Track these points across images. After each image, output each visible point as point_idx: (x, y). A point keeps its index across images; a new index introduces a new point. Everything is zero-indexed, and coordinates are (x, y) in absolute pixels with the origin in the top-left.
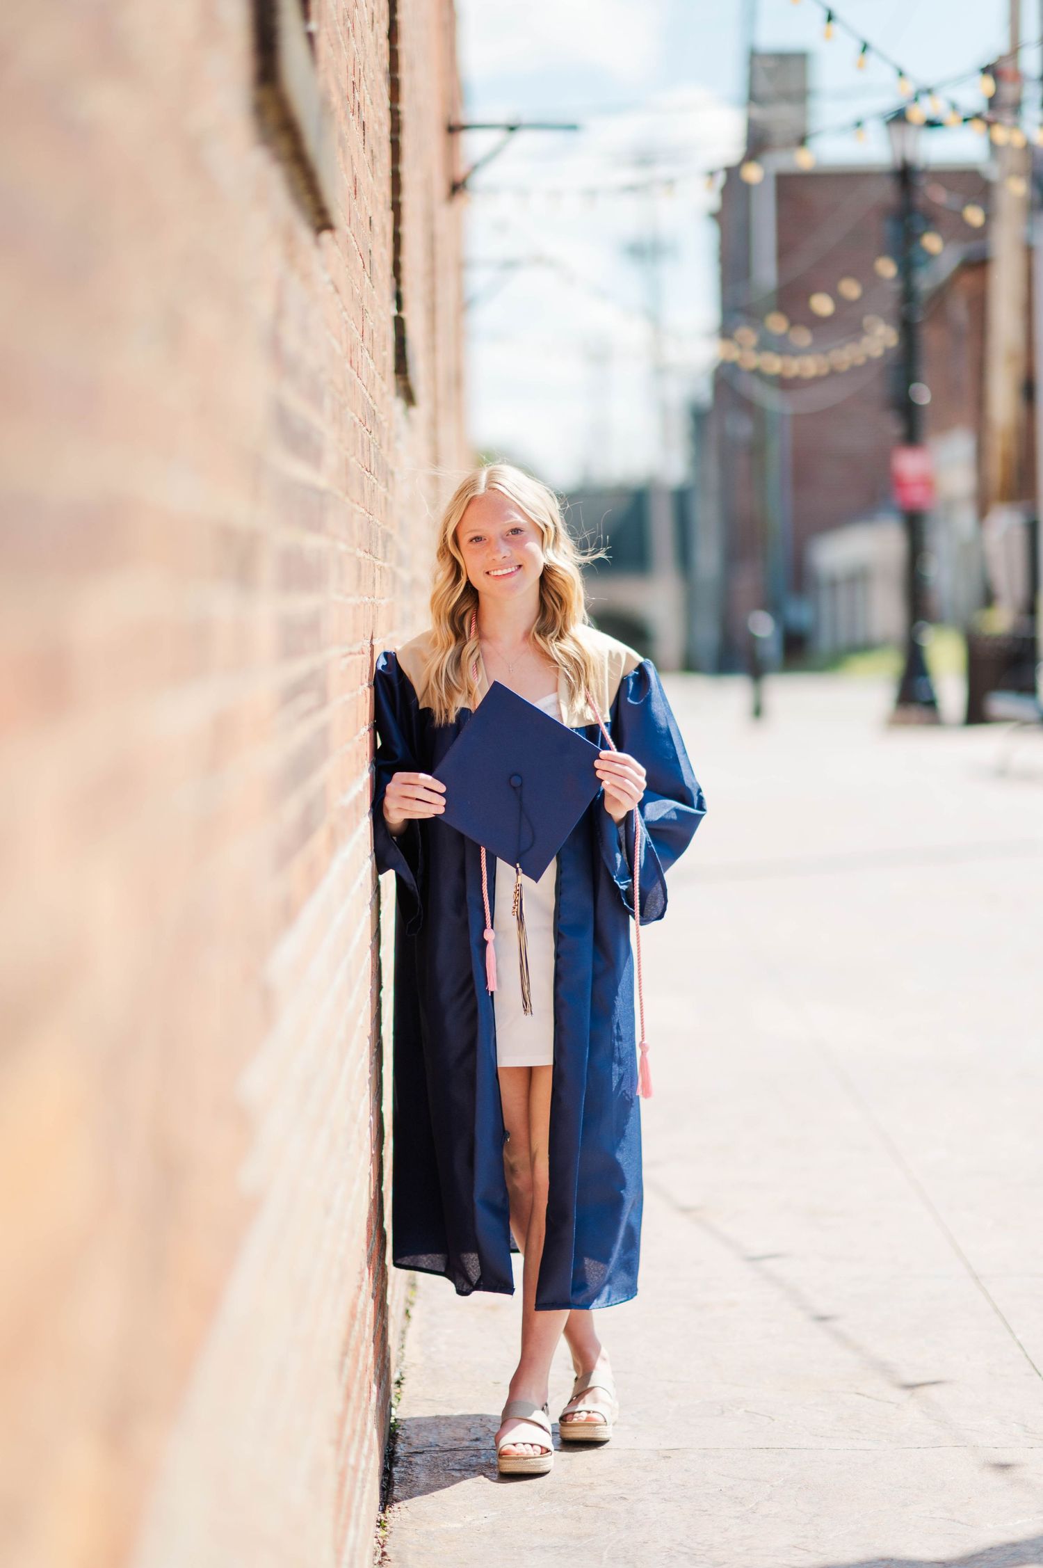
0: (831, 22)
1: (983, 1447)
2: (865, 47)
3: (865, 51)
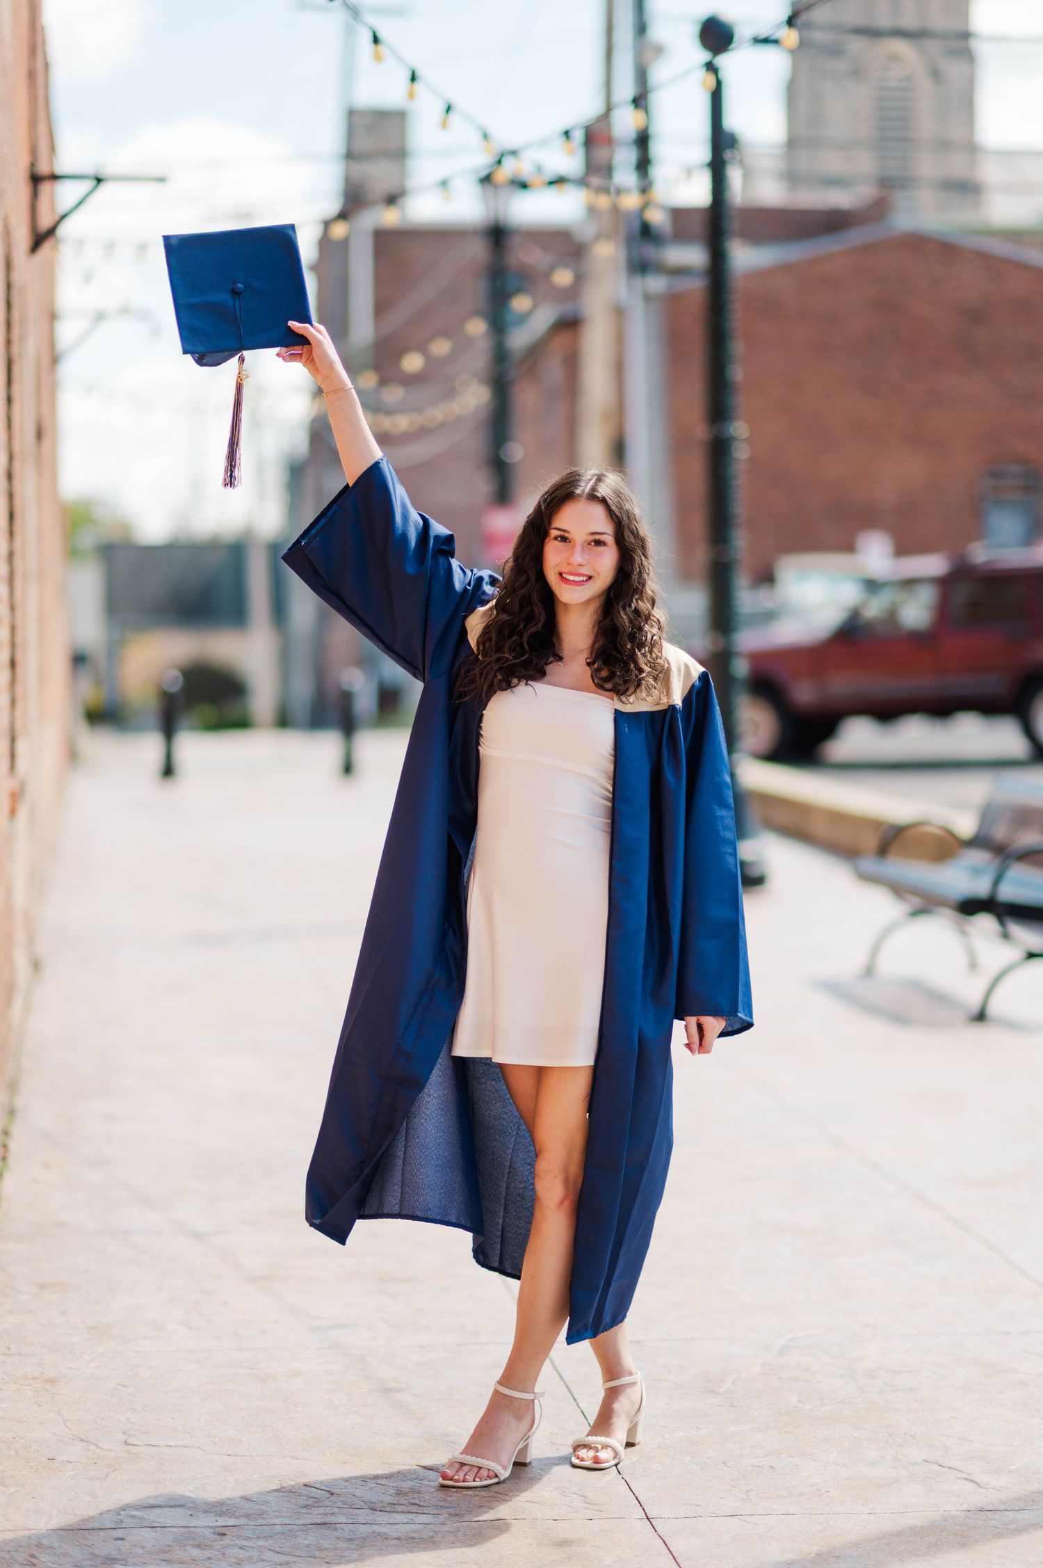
0: (415, 82)
1: (543, 1519)
2: (449, 109)
3: (449, 112)
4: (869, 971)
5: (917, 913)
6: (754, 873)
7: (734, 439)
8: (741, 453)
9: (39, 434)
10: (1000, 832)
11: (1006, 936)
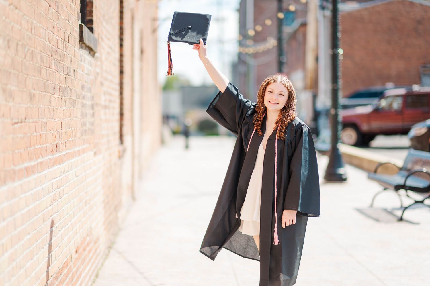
4: (371, 206)
5: (386, 189)
6: (344, 177)
7: (339, 54)
8: (341, 58)
9: (142, 52)
10: (409, 166)
11: (408, 196)
